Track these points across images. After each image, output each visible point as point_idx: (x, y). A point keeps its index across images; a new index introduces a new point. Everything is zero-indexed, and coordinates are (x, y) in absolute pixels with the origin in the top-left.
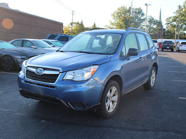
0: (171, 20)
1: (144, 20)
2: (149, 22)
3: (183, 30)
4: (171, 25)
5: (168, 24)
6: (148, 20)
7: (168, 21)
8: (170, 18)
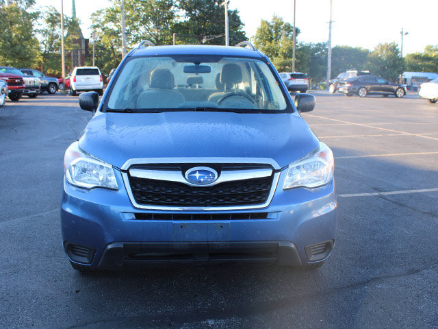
0: (102, 18)
1: (36, 16)
2: (49, 21)
3: (133, 41)
4: (103, 29)
5: (98, 26)
6: (46, 16)
7: (96, 20)
8: (100, 12)
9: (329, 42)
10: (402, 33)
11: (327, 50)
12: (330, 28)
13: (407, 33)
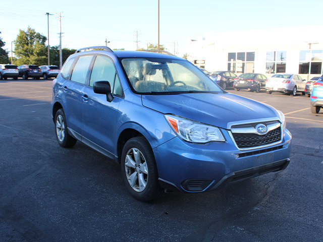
9: (60, 46)
10: (106, 41)
11: (58, 51)
12: (60, 37)
13: (109, 42)
